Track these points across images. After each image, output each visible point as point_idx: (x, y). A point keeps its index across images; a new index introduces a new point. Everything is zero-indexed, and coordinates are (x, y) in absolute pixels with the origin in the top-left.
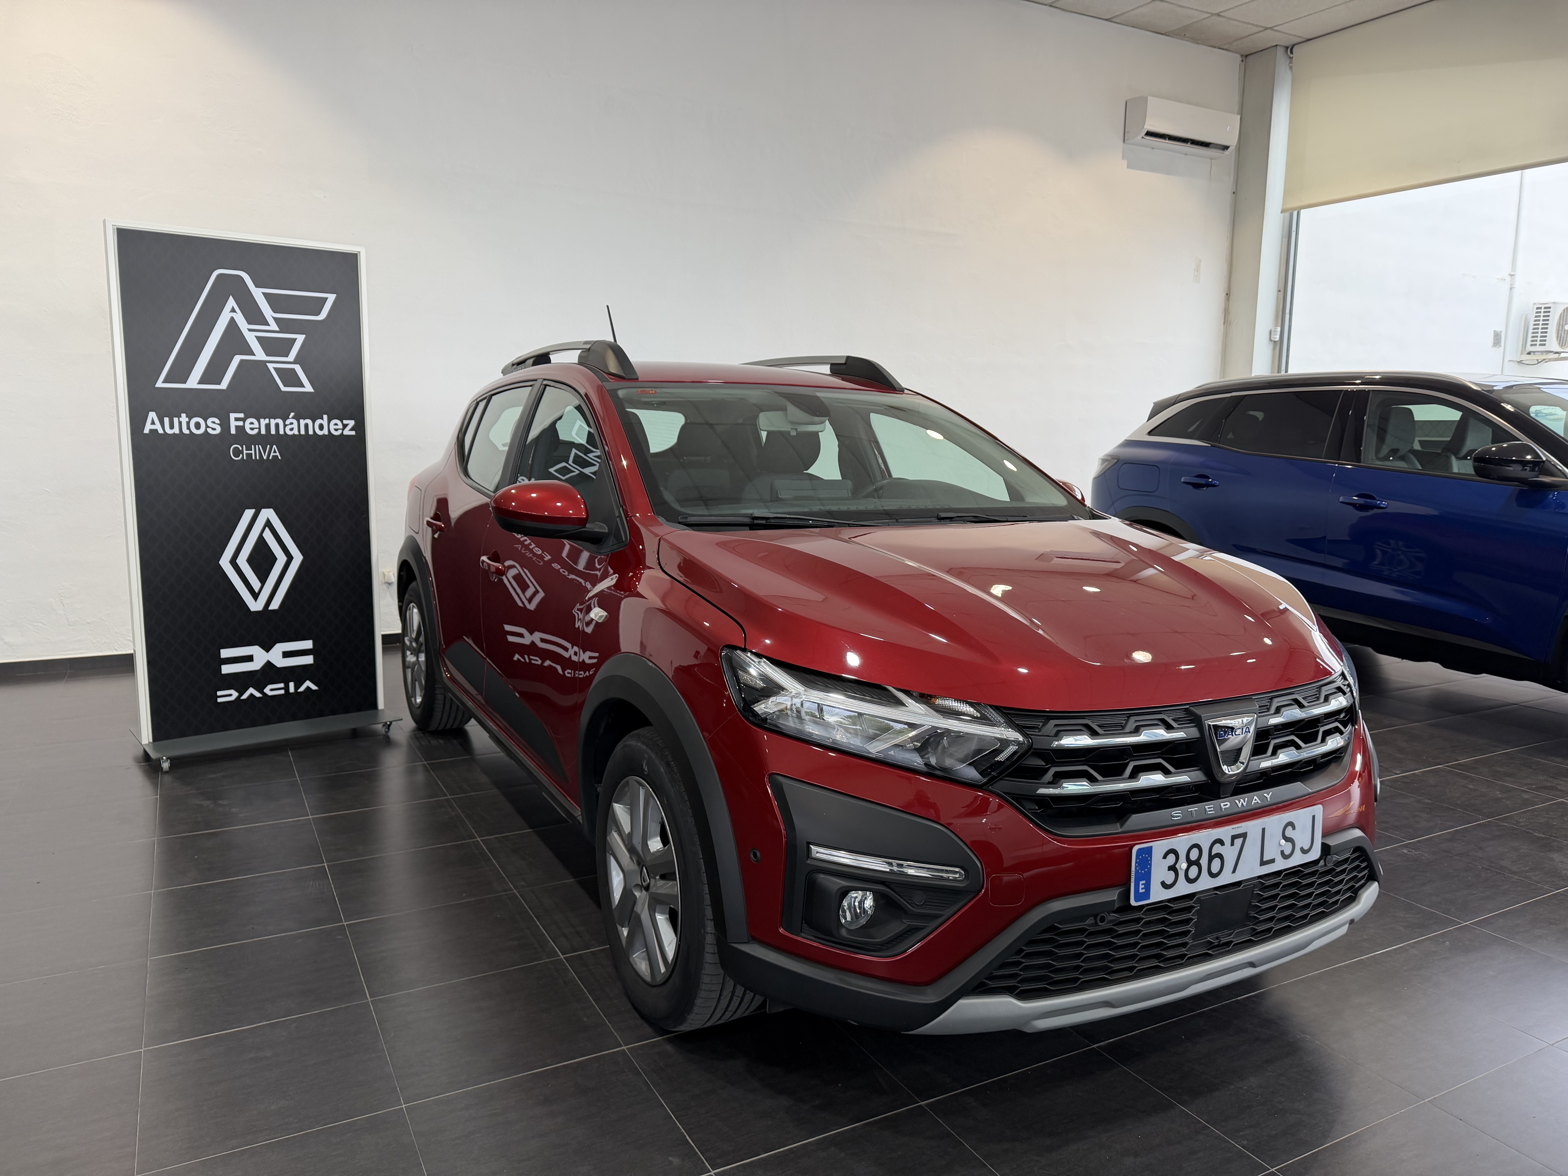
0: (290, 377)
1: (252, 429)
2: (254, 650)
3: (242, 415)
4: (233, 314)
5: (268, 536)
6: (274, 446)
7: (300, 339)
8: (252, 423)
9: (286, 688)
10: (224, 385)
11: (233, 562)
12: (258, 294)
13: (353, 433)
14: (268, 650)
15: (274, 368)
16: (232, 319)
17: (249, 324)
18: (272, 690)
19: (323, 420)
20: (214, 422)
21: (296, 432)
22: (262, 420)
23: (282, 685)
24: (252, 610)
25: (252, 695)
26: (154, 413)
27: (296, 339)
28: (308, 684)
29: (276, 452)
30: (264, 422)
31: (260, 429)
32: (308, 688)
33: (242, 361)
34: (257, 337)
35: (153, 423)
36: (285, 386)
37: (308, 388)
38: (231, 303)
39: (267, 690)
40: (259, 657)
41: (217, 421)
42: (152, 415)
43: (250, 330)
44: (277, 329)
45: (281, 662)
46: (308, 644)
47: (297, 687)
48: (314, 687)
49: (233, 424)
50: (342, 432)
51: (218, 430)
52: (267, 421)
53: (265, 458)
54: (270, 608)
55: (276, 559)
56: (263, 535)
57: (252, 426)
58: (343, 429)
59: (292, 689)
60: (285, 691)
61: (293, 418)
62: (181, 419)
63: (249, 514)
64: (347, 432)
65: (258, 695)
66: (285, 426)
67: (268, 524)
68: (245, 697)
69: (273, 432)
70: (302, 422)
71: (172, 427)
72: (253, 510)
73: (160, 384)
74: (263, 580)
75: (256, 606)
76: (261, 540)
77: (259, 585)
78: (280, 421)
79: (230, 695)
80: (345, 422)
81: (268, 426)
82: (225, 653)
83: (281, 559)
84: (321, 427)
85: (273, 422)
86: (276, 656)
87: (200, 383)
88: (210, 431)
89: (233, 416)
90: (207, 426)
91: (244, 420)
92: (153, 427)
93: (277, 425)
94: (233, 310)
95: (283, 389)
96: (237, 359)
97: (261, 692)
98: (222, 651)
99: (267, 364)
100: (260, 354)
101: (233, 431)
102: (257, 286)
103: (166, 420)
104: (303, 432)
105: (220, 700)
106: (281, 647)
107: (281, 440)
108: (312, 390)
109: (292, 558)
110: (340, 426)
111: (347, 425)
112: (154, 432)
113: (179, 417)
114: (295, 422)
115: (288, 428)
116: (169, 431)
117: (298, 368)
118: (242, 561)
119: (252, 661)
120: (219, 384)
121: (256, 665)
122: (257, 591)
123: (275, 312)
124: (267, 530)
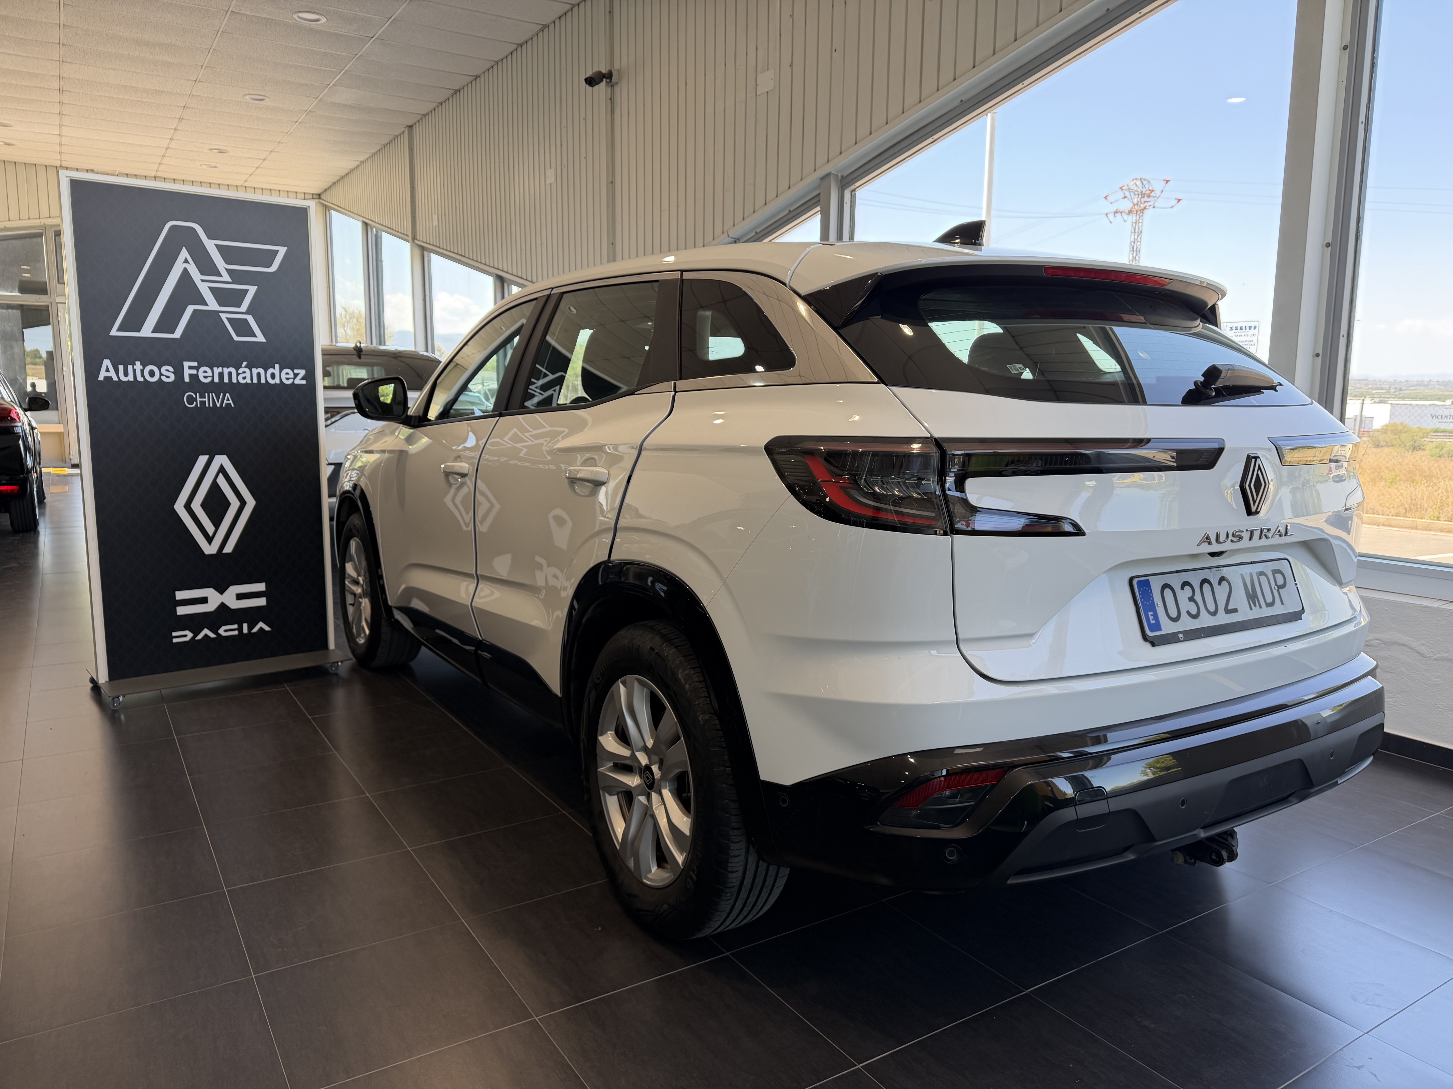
0: (242, 327)
1: (205, 377)
2: (209, 592)
3: (195, 364)
4: (186, 265)
5: (222, 481)
6: (228, 394)
7: (252, 290)
8: (205, 372)
9: (240, 629)
10: (178, 334)
11: (188, 506)
12: (210, 245)
13: (304, 382)
14: (222, 592)
17: (202, 274)
18: (226, 631)
19: (274, 368)
20: (168, 370)
22: (215, 369)
23: (236, 626)
24: (206, 553)
25: (206, 635)
26: (109, 361)
27: (248, 290)
28: (261, 625)
30: (217, 370)
31: (213, 377)
32: (261, 629)
33: (195, 311)
34: (210, 288)
35: (107, 370)
36: (238, 335)
37: (260, 338)
38: (184, 254)
39: (221, 631)
40: (214, 599)
41: (171, 369)
42: (107, 363)
43: (203, 281)
45: (235, 604)
46: (261, 587)
47: (250, 628)
48: (267, 628)
49: (187, 372)
50: (294, 382)
51: (172, 378)
52: (220, 369)
53: (218, 405)
55: (230, 504)
57: (205, 374)
58: (294, 379)
59: (245, 630)
60: (239, 632)
61: (245, 367)
62: (135, 367)
63: (203, 460)
64: (298, 381)
65: (212, 635)
66: (238, 374)
67: (222, 470)
68: (199, 637)
69: (226, 380)
70: (255, 371)
71: (126, 374)
73: (114, 332)
74: (217, 525)
75: (210, 549)
76: (215, 485)
77: (213, 529)
78: (233, 370)
79: (185, 636)
80: (296, 371)
81: (221, 375)
82: (180, 595)
83: (235, 503)
84: (273, 376)
85: (226, 371)
86: (230, 598)
87: (154, 331)
88: (164, 378)
89: (186, 364)
90: (161, 374)
91: (197, 368)
92: (108, 374)
93: (230, 374)
94: (186, 261)
96: (190, 309)
97: (216, 633)
98: (177, 593)
99: (220, 314)
100: (213, 305)
101: (187, 379)
102: (209, 237)
103: (121, 368)
104: (255, 381)
105: (175, 640)
106: (234, 590)
107: (234, 388)
108: (264, 340)
109: (245, 503)
110: (291, 375)
111: (298, 374)
112: (108, 379)
113: (134, 364)
114: (247, 370)
115: (240, 377)
116: (123, 379)
117: (250, 319)
118: (196, 506)
119: (207, 602)
120: (173, 333)
121: (210, 607)
122: (211, 534)
123: (227, 263)
124: (221, 475)
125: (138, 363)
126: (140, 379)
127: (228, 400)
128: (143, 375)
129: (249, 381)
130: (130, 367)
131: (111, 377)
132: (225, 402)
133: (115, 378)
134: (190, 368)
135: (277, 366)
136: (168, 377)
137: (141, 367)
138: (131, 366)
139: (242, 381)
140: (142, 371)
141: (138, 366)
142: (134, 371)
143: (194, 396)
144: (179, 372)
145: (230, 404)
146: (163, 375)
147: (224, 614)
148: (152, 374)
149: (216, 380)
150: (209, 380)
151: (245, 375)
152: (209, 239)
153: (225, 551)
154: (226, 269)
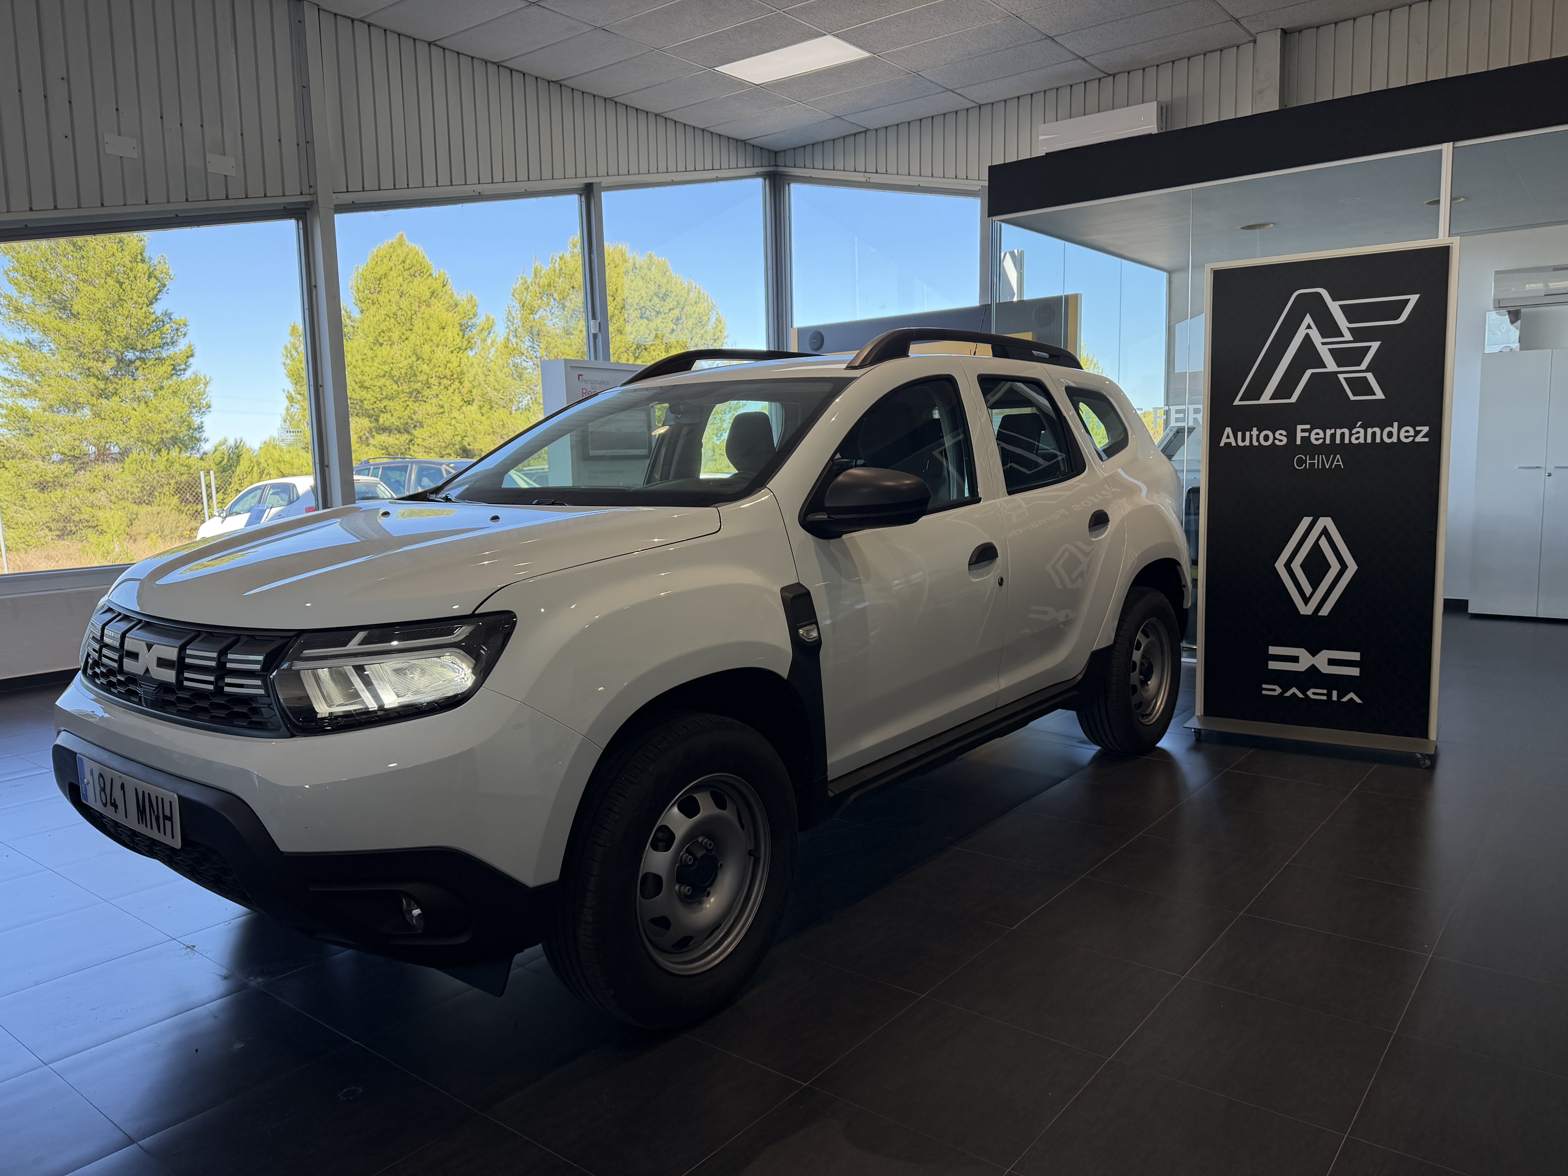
0: (1361, 386)
1: (1317, 439)
2: (1301, 652)
3: (1308, 427)
4: (1309, 331)
5: (1324, 543)
6: (1338, 456)
7: (1375, 345)
8: (1317, 434)
9: (1329, 695)
10: (1294, 399)
11: (1288, 566)
12: (1335, 308)
13: (1427, 440)
14: (1314, 654)
15: (1344, 378)
16: (1307, 335)
17: (1323, 337)
18: (1314, 694)
19: (1392, 426)
20: (1281, 434)
21: (1362, 440)
22: (1328, 431)
23: (1325, 691)
24: (1302, 613)
25: (1294, 693)
26: (1230, 428)
27: (1370, 347)
28: (1352, 695)
29: (1339, 462)
30: (1329, 432)
31: (1325, 438)
32: (1352, 699)
33: (1313, 374)
34: (1330, 350)
35: (1228, 437)
36: (1354, 396)
37: (1380, 395)
38: (1308, 319)
39: (1310, 693)
40: (1305, 660)
41: (1284, 433)
42: (1228, 430)
43: (1323, 344)
44: (1352, 339)
45: (1326, 669)
46: (1356, 656)
47: (1340, 696)
48: (1358, 701)
49: (1299, 435)
50: (1414, 440)
51: (1285, 440)
52: (1333, 431)
53: (1327, 467)
54: (1319, 614)
55: (1330, 567)
56: (1319, 542)
57: (1317, 436)
58: (1415, 436)
59: (1335, 698)
60: (1327, 698)
61: (1358, 427)
62: (1252, 433)
63: (1306, 521)
64: (1419, 439)
65: (1300, 695)
66: (1351, 435)
67: (1325, 532)
68: (1288, 694)
69: (1338, 441)
70: (1370, 431)
71: (1243, 440)
72: (1312, 518)
73: (1237, 402)
74: (1315, 586)
75: (1306, 610)
76: (1316, 546)
77: (1311, 590)
78: (1346, 431)
79: (1274, 690)
80: (1418, 428)
81: (1333, 436)
82: (1273, 650)
83: (1335, 567)
84: (1390, 435)
85: (1339, 432)
86: (1322, 661)
87: (1271, 399)
88: (1277, 442)
89: (1299, 427)
90: (1275, 438)
91: (1309, 431)
92: (1228, 441)
93: (1343, 435)
94: (1309, 327)
95: (1352, 398)
96: (1308, 373)
97: (1304, 693)
98: (1270, 648)
99: (1339, 375)
100: (1331, 366)
101: (1298, 442)
102: (1334, 299)
103: (1240, 434)
104: (1369, 440)
105: (1264, 692)
106: (1326, 654)
107: (1346, 449)
108: (1383, 397)
109: (1347, 567)
110: (1412, 433)
111: (1421, 431)
112: (1228, 444)
113: (1251, 430)
114: (1362, 431)
115: (1353, 437)
116: (1241, 444)
117: (1370, 377)
118: (1296, 566)
119: (1298, 662)
120: (1290, 398)
121: (1301, 667)
122: (1308, 596)
123: (1350, 322)
124: (1323, 537)
125: (1255, 429)
126: (1255, 443)
127: (1338, 460)
128: (1258, 440)
129: (1363, 442)
130: (1248, 434)
131: (1231, 443)
132: (1335, 463)
133: (1234, 444)
134: (1303, 431)
135: (1396, 424)
136: (1281, 441)
137: (1258, 433)
138: (1249, 432)
139: (1354, 441)
140: (1258, 436)
141: (1255, 432)
142: (1251, 436)
143: (1304, 458)
144: (1291, 436)
145: (1340, 465)
146: (1277, 439)
147: (1313, 676)
148: (1266, 438)
149: (1328, 441)
150: (1321, 441)
151: (1359, 436)
152: (1333, 301)
153: (1320, 614)
154: (1348, 328)
